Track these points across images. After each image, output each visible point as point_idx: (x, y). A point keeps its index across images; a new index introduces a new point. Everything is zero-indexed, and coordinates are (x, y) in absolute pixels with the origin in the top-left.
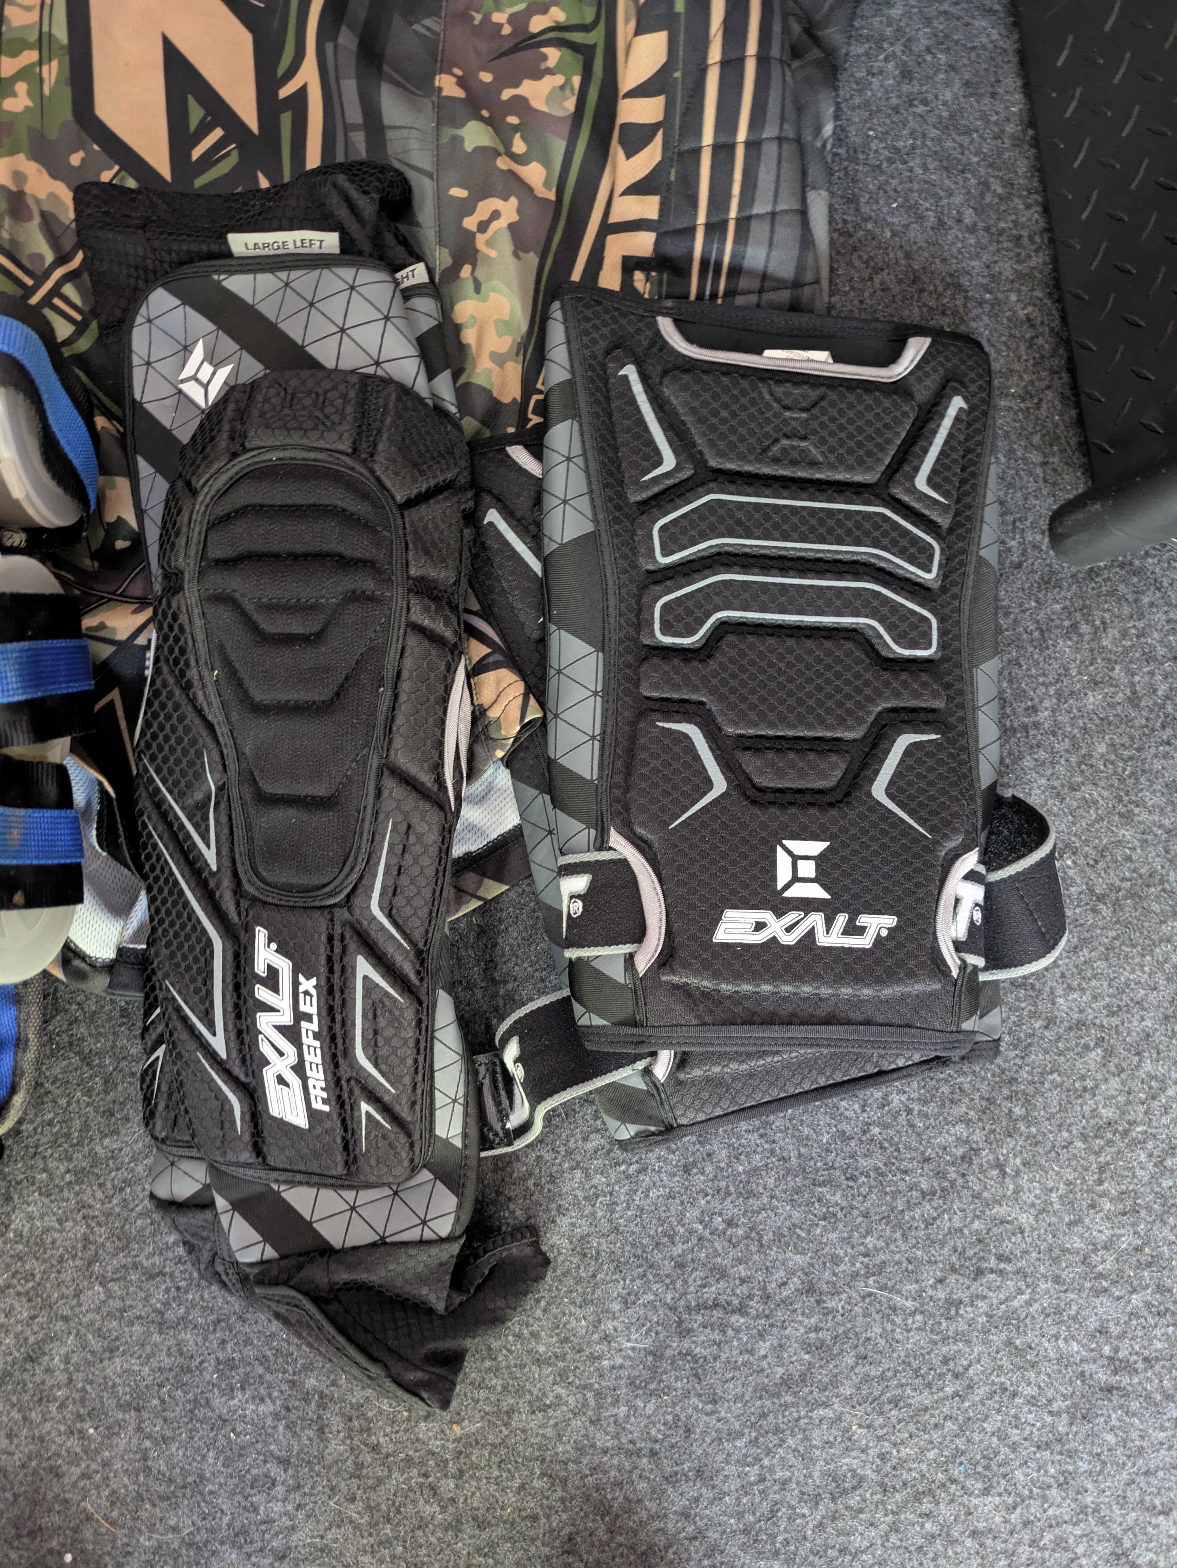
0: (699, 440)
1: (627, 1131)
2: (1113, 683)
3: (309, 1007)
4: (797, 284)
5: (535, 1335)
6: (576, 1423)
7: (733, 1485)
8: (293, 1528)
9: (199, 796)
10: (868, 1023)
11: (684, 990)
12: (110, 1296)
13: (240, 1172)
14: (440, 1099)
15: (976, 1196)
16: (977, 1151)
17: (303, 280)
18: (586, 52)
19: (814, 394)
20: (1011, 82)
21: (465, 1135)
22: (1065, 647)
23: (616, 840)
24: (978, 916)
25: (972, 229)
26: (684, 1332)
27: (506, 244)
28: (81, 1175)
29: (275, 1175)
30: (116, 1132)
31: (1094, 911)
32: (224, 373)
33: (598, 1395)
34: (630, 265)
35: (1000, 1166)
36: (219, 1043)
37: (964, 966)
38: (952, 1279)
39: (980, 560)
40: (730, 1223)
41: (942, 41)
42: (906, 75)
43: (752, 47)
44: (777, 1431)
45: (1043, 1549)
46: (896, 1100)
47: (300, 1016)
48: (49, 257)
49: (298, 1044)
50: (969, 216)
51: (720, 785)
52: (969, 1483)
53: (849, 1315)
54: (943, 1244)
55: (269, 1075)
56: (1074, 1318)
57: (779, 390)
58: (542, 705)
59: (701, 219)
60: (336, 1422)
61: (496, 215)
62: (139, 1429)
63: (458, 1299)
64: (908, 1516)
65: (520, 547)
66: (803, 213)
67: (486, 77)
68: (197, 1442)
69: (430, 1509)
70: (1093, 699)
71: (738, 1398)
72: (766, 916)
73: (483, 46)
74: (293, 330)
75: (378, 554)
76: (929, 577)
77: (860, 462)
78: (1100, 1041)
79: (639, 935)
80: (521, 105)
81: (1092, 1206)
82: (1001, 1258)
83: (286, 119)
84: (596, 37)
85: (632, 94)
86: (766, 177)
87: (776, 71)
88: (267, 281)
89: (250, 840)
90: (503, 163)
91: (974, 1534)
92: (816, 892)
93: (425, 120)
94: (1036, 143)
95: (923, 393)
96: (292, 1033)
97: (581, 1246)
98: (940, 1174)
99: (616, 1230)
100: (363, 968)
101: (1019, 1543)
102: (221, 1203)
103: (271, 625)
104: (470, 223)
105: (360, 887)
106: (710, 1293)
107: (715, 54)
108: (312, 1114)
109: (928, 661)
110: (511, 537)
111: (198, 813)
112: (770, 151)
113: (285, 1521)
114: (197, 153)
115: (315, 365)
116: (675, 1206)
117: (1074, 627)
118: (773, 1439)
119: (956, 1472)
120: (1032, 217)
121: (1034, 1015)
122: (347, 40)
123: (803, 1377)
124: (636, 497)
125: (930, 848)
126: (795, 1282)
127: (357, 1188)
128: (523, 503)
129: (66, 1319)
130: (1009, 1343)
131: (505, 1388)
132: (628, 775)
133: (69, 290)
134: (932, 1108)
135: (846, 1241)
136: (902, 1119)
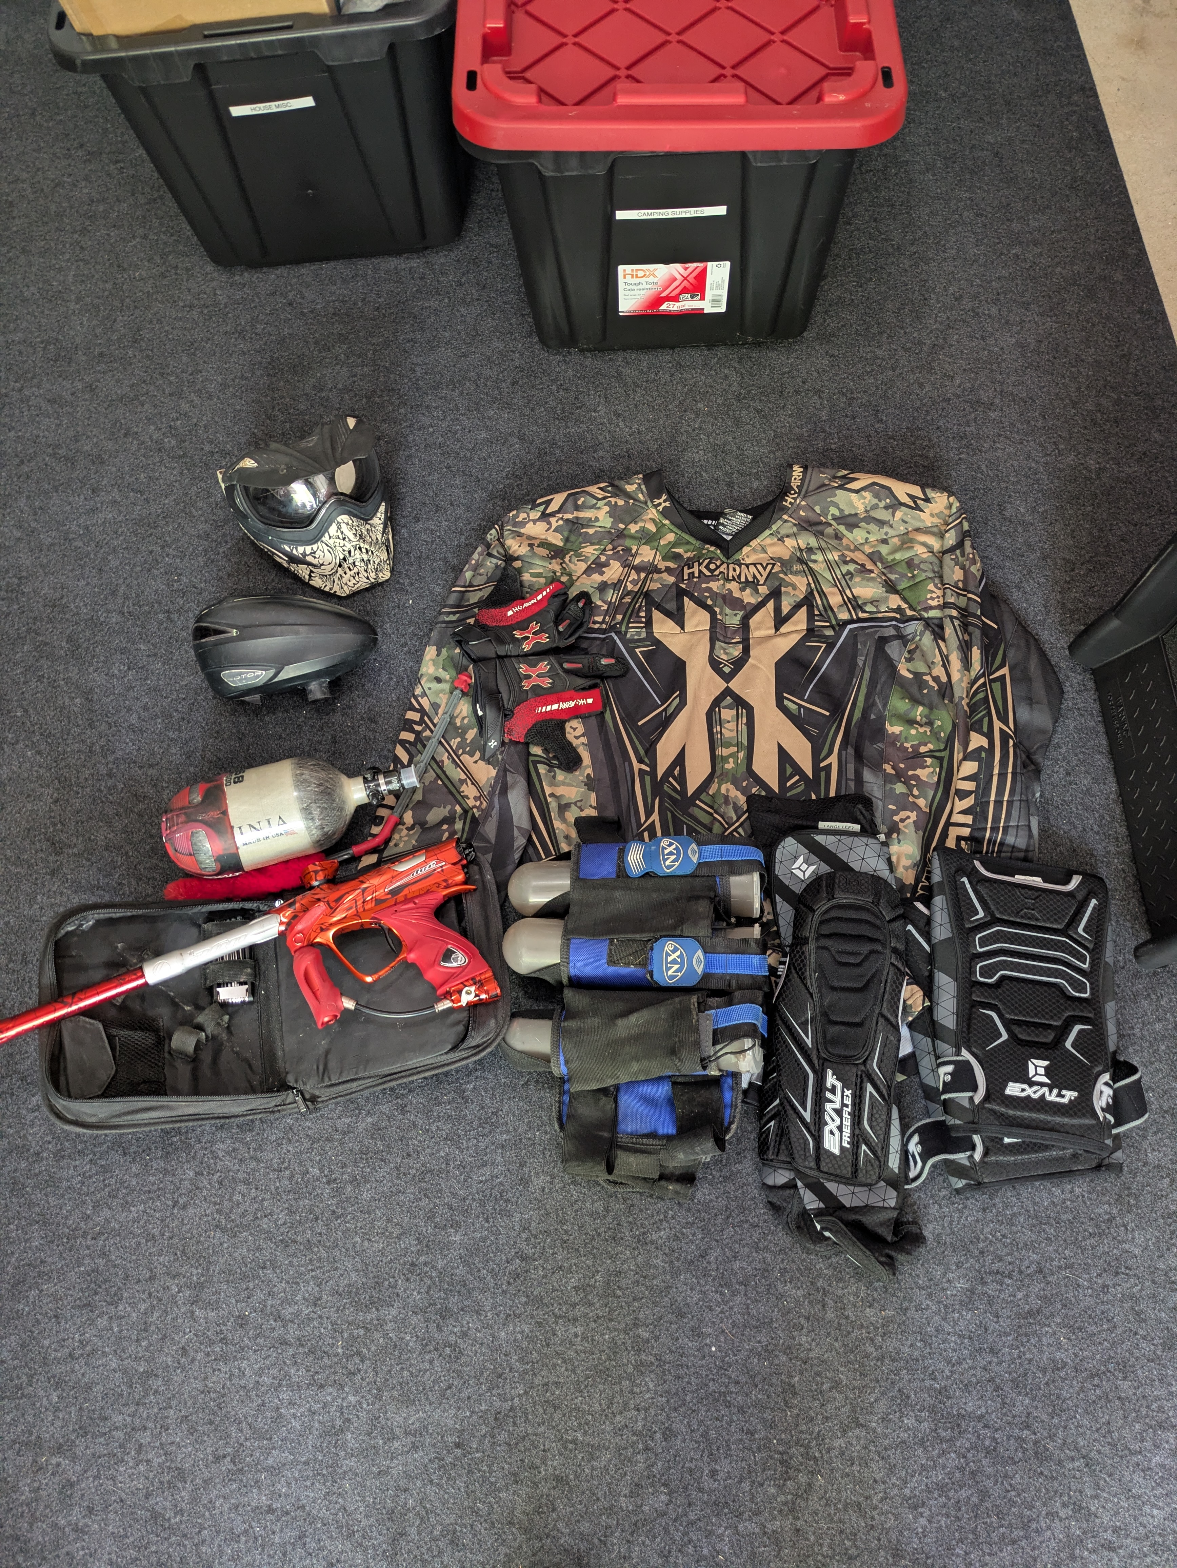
0: (993, 907)
1: (960, 1183)
2: (1166, 1020)
3: (848, 1101)
4: (1027, 851)
5: (918, 1276)
6: (936, 1318)
7: (1007, 1358)
8: (811, 1350)
9: (803, 1019)
10: (1068, 1133)
11: (994, 1112)
12: (736, 1232)
13: (808, 1172)
14: (891, 1150)
15: (1115, 1238)
16: (1114, 1218)
17: (847, 840)
18: (941, 760)
19: (1037, 894)
20: (1111, 780)
21: (899, 1168)
22: (1145, 1003)
23: (964, 1052)
24: (1110, 1101)
25: (1098, 833)
26: (984, 1283)
27: (912, 828)
28: (725, 1179)
29: (821, 1175)
30: (740, 1162)
31: (1164, 1117)
32: (812, 868)
33: (945, 1306)
34: (959, 839)
35: (1125, 1226)
36: (807, 1116)
37: (1105, 1117)
38: (1105, 1274)
39: (1106, 963)
40: (1004, 1236)
41: (1083, 762)
42: (1068, 774)
43: (1010, 770)
44: (1026, 1335)
45: (1153, 1411)
46: (1077, 1191)
47: (844, 1105)
48: (735, 819)
49: (841, 1117)
50: (1096, 828)
51: (1005, 1036)
52: (1116, 1373)
53: (1058, 1285)
54: (1100, 1258)
55: (827, 1130)
56: (1162, 1301)
57: (1023, 891)
58: (930, 1001)
59: (989, 825)
60: (830, 1303)
61: (908, 817)
62: (746, 1295)
63: (895, 1239)
64: (1088, 1385)
65: (921, 940)
66: (1029, 826)
67: (902, 766)
68: (770, 1304)
69: (871, 1349)
70: (1158, 1026)
71: (1009, 1317)
72: (1026, 1086)
73: (900, 754)
74: (844, 857)
75: (881, 938)
76: (1085, 966)
77: (1056, 920)
78: (1168, 1175)
79: (975, 1089)
80: (917, 778)
81: (1168, 1249)
82: (1127, 1268)
83: (823, 774)
84: (945, 754)
85: (963, 779)
86: (1015, 813)
87: (1019, 778)
88: (831, 838)
89: (825, 1037)
90: (911, 799)
91: (1119, 1398)
92: (1045, 1080)
93: (880, 781)
94: (1122, 802)
95: (1080, 896)
96: (839, 1112)
97: (938, 1238)
98: (1098, 1226)
99: (953, 1233)
100: (869, 1088)
101: (1142, 1405)
102: (799, 1184)
103: (840, 959)
104: (896, 818)
105: (870, 1057)
106: (995, 1267)
107: (996, 771)
108: (842, 1148)
109: (1085, 999)
110: (917, 936)
111: (804, 1026)
112: (1017, 805)
113: (807, 1346)
114: (788, 784)
115: (852, 870)
116: (979, 1226)
117: (1149, 995)
118: (1024, 1339)
119: (1111, 1366)
120: (1123, 830)
121: (1138, 1160)
122: (851, 750)
123: (1038, 1311)
124: (968, 926)
125: (1090, 1069)
126: (1034, 1267)
127: (854, 1185)
128: (922, 923)
129: (717, 1241)
130: (1132, 1308)
131: (904, 1297)
132: (968, 1029)
133: (740, 830)
134: (1093, 1196)
135: (1056, 1251)
136: (1080, 1199)
